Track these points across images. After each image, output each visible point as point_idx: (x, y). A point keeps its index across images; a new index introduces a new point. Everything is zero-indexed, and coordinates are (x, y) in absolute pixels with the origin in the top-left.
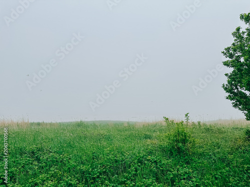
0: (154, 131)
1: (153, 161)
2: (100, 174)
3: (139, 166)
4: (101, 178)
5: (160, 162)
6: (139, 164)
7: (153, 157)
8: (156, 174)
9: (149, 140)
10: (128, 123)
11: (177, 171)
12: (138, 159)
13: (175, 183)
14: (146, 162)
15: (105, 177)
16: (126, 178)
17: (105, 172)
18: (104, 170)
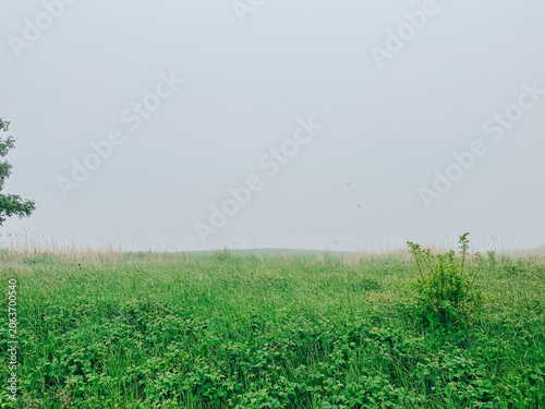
0: (386, 273)
1: (383, 339)
2: (269, 361)
3: (352, 348)
4: (269, 371)
5: (400, 340)
6: (353, 344)
7: (382, 330)
8: (391, 367)
9: (373, 293)
10: (326, 254)
11: (439, 362)
12: (350, 334)
13: (433, 388)
14: (367, 340)
15: (278, 368)
16: (324, 371)
17: (278, 358)
18: (277, 353)
